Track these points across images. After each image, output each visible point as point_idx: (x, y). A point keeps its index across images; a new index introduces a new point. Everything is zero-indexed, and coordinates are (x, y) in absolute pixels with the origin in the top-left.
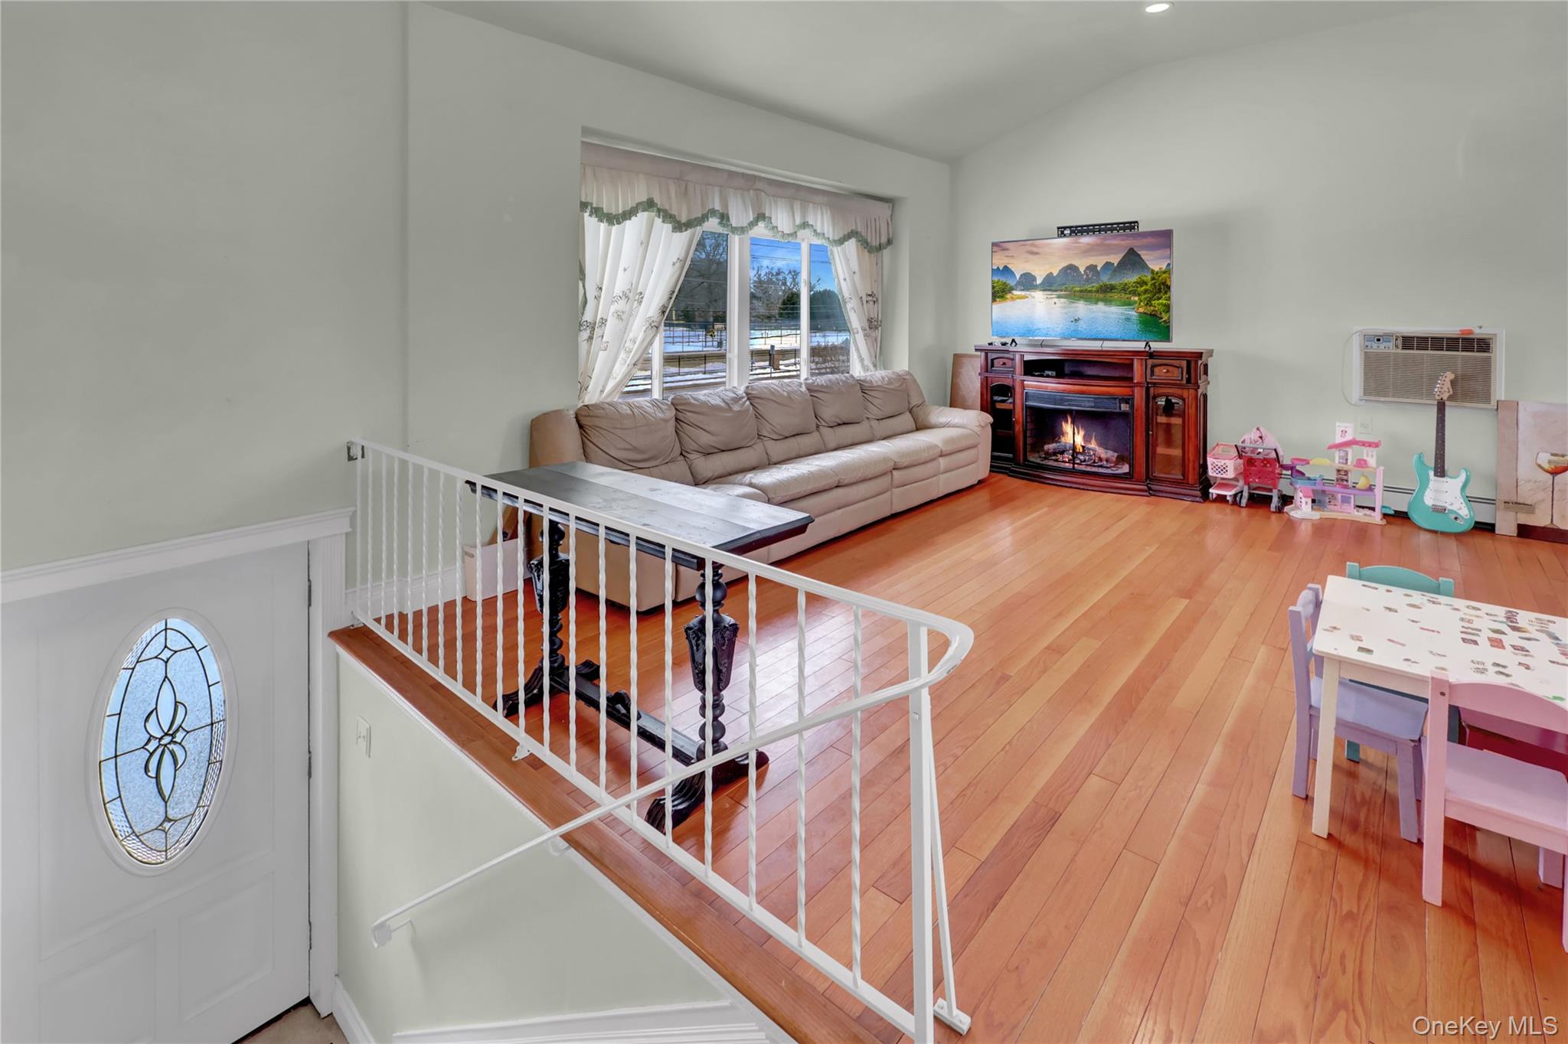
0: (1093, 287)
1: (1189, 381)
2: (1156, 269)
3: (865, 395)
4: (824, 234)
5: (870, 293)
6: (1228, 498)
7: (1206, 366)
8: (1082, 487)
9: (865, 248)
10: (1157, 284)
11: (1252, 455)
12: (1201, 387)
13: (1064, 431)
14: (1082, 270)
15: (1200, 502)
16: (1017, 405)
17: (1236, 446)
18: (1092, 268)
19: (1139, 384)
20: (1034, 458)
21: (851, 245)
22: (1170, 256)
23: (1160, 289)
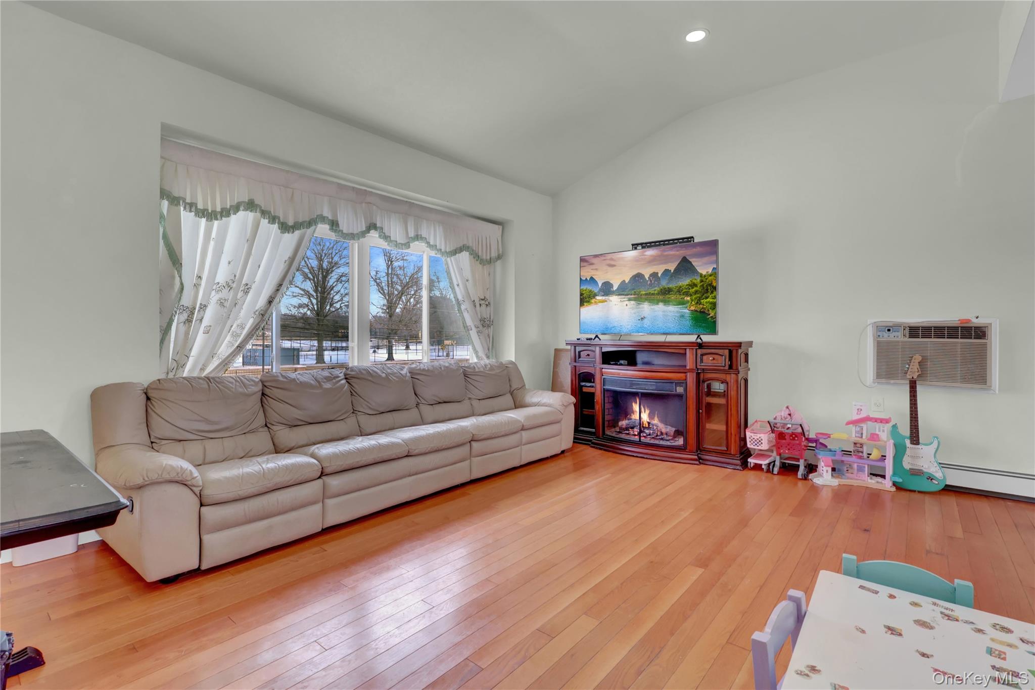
0: (655, 290)
1: (731, 367)
2: (704, 273)
3: (466, 378)
4: (436, 246)
5: (483, 298)
6: (763, 467)
7: (747, 355)
8: (645, 456)
9: (477, 260)
10: (705, 286)
11: (783, 430)
12: (741, 373)
13: (634, 410)
14: (647, 277)
15: (741, 470)
16: (596, 388)
17: (768, 422)
18: (654, 275)
19: (691, 370)
20: (610, 432)
21: (465, 256)
22: (717, 262)
23: (707, 290)
